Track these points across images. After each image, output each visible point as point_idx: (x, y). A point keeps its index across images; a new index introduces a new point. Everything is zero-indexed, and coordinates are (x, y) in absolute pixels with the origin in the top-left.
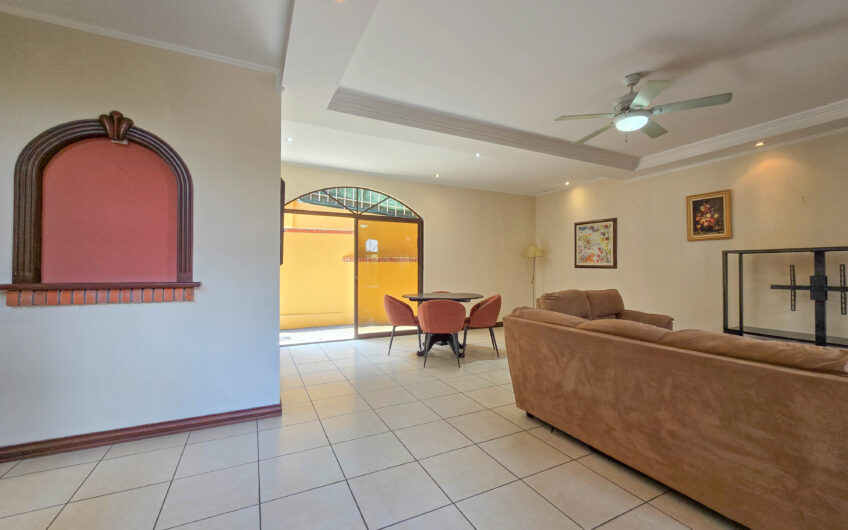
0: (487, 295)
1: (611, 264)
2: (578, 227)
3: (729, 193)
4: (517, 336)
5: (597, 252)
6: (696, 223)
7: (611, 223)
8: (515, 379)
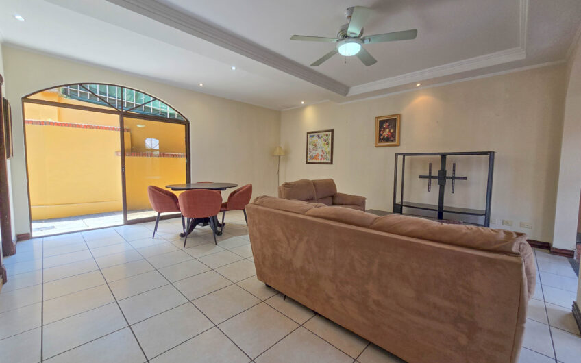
0: (241, 184)
1: (329, 161)
2: (309, 134)
3: (399, 116)
4: (257, 221)
5: (321, 153)
6: (380, 135)
7: (330, 133)
8: (255, 256)
